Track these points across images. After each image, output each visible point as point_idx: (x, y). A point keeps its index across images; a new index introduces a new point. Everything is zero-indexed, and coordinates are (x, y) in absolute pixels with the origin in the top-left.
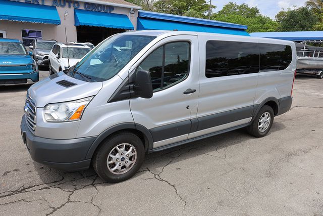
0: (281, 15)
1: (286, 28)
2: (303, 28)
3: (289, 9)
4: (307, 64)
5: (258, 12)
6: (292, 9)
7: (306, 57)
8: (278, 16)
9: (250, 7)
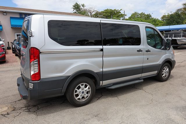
0: (164, 17)
1: (168, 24)
2: (178, 23)
3: (168, 14)
4: (184, 42)
5: (151, 16)
6: (170, 14)
7: (183, 38)
8: (162, 18)
9: (146, 14)
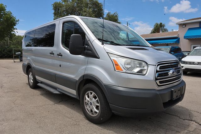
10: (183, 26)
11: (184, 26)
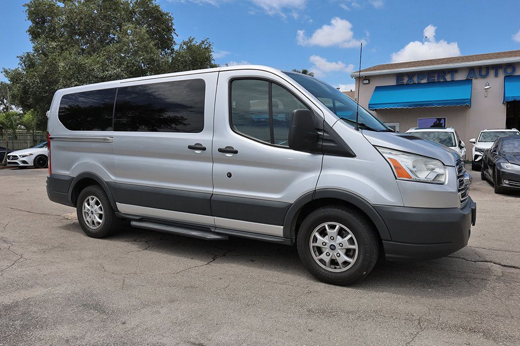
10: (365, 82)
11: (367, 81)
